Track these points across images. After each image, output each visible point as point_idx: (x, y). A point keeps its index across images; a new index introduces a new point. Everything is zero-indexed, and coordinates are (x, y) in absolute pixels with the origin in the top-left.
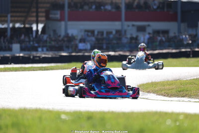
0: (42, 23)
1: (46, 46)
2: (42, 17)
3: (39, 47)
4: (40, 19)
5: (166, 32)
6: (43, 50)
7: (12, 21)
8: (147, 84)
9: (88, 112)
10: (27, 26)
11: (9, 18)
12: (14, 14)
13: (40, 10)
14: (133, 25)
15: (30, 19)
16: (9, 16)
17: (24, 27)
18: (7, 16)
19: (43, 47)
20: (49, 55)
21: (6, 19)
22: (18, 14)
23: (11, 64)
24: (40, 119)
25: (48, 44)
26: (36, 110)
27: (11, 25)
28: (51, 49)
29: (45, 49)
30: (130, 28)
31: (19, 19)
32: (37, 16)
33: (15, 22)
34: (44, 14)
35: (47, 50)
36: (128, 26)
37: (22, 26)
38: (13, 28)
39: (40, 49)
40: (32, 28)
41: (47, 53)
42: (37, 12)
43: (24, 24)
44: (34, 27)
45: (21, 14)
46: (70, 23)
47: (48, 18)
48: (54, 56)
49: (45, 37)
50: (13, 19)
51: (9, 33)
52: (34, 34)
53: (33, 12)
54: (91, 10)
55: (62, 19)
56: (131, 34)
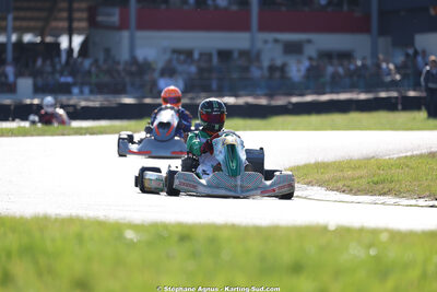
0: (79, 34)
1: (89, 84)
2: (80, 20)
3: (75, 84)
4: (76, 24)
5: (345, 56)
6: (81, 92)
7: (15, 30)
9: (180, 225)
10: (49, 39)
11: (10, 22)
12: (22, 14)
13: (76, 5)
14: (276, 41)
15: (54, 24)
16: (10, 17)
17: (42, 42)
18: (5, 19)
19: (82, 85)
20: (96, 102)
21: (4, 24)
22: (29, 14)
23: (13, 120)
25: (94, 79)
26: (71, 221)
27: (14, 38)
28: (99, 89)
29: (86, 90)
30: (268, 46)
31: (32, 24)
32: (70, 20)
33: (22, 30)
34: (85, 15)
35: (91, 92)
36: (266, 42)
37: (38, 40)
38: (19, 45)
39: (76, 90)
40: (58, 45)
41: (92, 97)
42: (70, 10)
43: (42, 35)
44: (64, 42)
45: (36, 14)
46: (140, 34)
47: (93, 23)
48: (106, 104)
49: (87, 63)
50: (18, 24)
51: (9, 55)
52: (64, 57)
53: (61, 10)
54: (185, 7)
55: (124, 25)
56: (271, 60)
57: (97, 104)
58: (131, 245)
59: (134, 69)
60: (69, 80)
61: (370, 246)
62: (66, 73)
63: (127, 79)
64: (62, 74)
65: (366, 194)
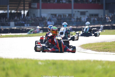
0: (26, 10)
1: (29, 23)
2: (27, 6)
3: (25, 23)
4: (25, 8)
5: (96, 15)
6: (27, 26)
7: (10, 9)
8: (86, 44)
9: (53, 60)
10: (18, 12)
12: (11, 5)
14: (78, 11)
15: (20, 8)
16: (8, 6)
17: (17, 12)
18: (7, 6)
19: (28, 23)
21: (6, 8)
22: (13, 5)
23: (9, 33)
24: (26, 64)
25: (30, 22)
27: (9, 11)
28: (32, 25)
29: (28, 25)
30: (76, 13)
31: (14, 8)
32: (24, 6)
34: (28, 5)
35: (30, 25)
36: (76, 12)
37: (16, 12)
38: (11, 13)
39: (26, 25)
40: (21, 13)
41: (30, 27)
42: (24, 4)
43: (17, 10)
44: (22, 12)
45: (15, 5)
46: (43, 10)
47: (30, 7)
50: (10, 8)
51: (8, 16)
52: (22, 16)
53: (22, 4)
54: (54, 3)
55: (38, 8)
56: (77, 17)
59: (41, 19)
64: (22, 21)
65: (102, 52)
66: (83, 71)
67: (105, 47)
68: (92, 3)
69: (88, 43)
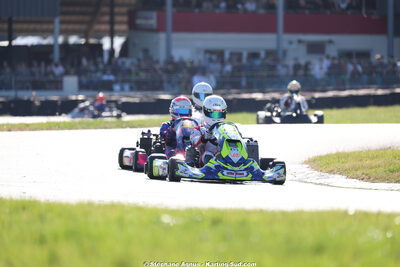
0: (120, 36)
1: (129, 81)
2: (121, 23)
3: (116, 82)
4: (117, 27)
5: (364, 55)
6: (122, 89)
7: (62, 32)
8: (328, 156)
9: (212, 210)
10: (92, 41)
11: (57, 26)
12: (67, 18)
13: (117, 10)
14: (300, 42)
15: (97, 27)
16: (57, 20)
17: (87, 44)
18: (52, 22)
19: (123, 82)
20: (135, 98)
21: (51, 27)
22: (74, 18)
23: (60, 115)
25: (134, 78)
26: (113, 206)
27: (61, 40)
28: (139, 86)
29: (127, 87)
30: (293, 46)
31: (77, 27)
32: (112, 23)
33: (67, 33)
34: (125, 19)
35: (132, 89)
36: (291, 43)
37: (83, 41)
38: (65, 46)
39: (117, 87)
40: (100, 46)
41: (132, 93)
42: (112, 14)
43: (86, 36)
44: (106, 43)
45: (80, 18)
46: (175, 36)
47: (133, 26)
48: (145, 100)
49: (128, 62)
50: (64, 27)
51: (56, 55)
52: (106, 57)
53: (103, 14)
54: (217, 11)
55: (161, 28)
56: (296, 59)
57: (137, 100)
58: (167, 228)
59: (170, 67)
60: (112, 78)
61: (386, 229)
62: (109, 72)
63: (165, 77)
64: (104, 72)
65: (383, 181)
66: (319, 250)
67: (392, 167)
68: (349, 12)
69: (334, 151)
